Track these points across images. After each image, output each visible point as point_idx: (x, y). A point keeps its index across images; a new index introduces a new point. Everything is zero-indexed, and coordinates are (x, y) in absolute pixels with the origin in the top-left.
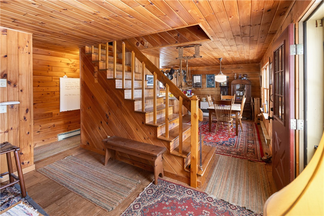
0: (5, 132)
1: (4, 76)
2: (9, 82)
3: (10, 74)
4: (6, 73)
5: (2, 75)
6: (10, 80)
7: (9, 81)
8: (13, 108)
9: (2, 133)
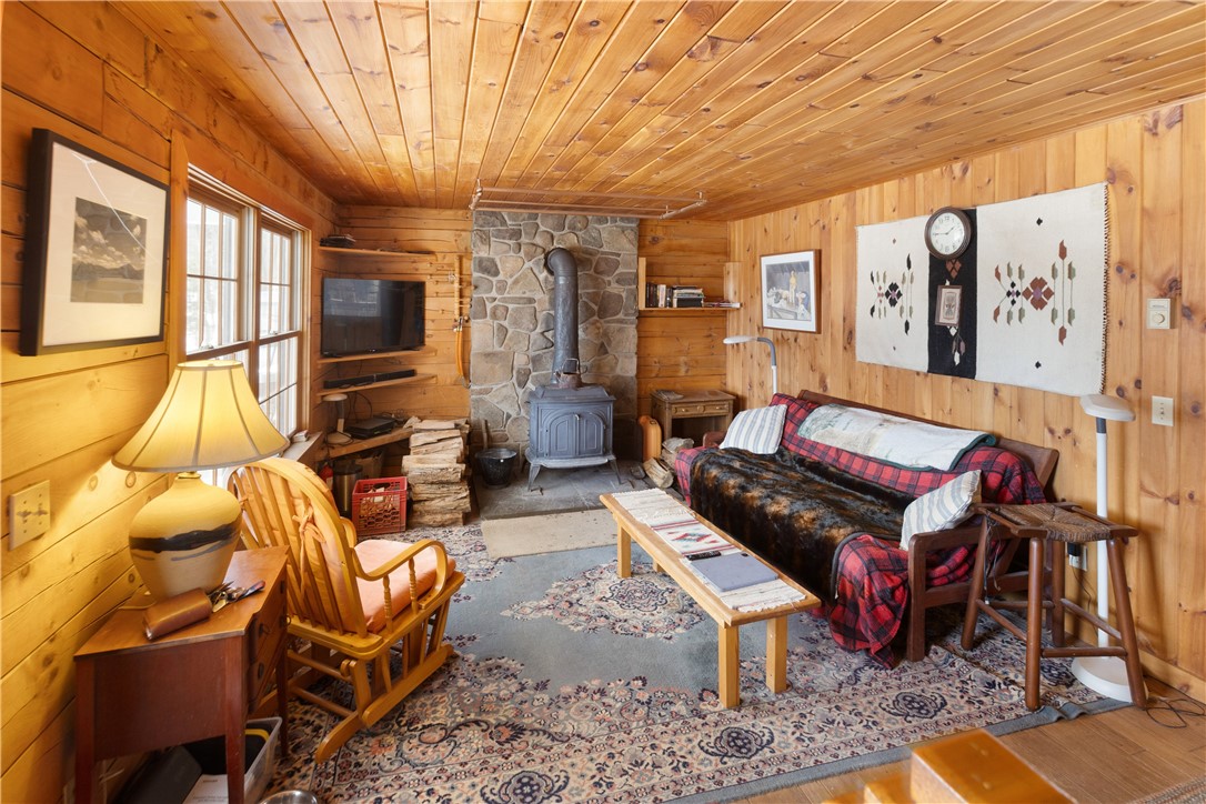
0: (1168, 499)
1: (1171, 289)
2: (1188, 308)
3: (1191, 276)
4: (1178, 275)
5: (1164, 286)
6: (1191, 304)
7: (1186, 304)
8: (1198, 417)
9: (1158, 497)
